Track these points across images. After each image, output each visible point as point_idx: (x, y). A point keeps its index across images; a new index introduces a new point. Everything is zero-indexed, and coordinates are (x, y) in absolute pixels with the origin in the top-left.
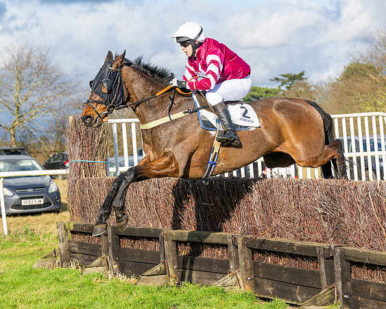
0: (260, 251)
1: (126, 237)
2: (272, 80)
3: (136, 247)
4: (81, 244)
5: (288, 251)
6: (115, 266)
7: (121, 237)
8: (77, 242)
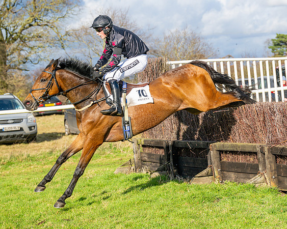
0: (281, 156)
4: (150, 155)
6: (175, 171)
8: (147, 154)
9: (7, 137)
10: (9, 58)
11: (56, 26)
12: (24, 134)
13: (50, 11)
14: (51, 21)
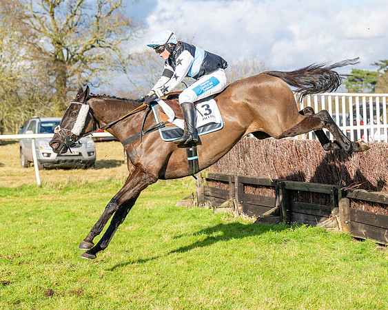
0: (356, 200)
1: (249, 185)
2: (372, 65)
3: (257, 193)
4: (213, 189)
5: (379, 202)
6: (240, 208)
7: (245, 185)
8: (211, 188)
9: (65, 161)
10: (69, 79)
11: (119, 48)
12: (83, 159)
13: (113, 32)
14: (114, 43)
